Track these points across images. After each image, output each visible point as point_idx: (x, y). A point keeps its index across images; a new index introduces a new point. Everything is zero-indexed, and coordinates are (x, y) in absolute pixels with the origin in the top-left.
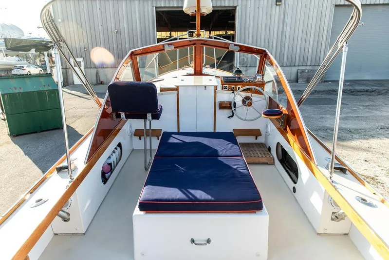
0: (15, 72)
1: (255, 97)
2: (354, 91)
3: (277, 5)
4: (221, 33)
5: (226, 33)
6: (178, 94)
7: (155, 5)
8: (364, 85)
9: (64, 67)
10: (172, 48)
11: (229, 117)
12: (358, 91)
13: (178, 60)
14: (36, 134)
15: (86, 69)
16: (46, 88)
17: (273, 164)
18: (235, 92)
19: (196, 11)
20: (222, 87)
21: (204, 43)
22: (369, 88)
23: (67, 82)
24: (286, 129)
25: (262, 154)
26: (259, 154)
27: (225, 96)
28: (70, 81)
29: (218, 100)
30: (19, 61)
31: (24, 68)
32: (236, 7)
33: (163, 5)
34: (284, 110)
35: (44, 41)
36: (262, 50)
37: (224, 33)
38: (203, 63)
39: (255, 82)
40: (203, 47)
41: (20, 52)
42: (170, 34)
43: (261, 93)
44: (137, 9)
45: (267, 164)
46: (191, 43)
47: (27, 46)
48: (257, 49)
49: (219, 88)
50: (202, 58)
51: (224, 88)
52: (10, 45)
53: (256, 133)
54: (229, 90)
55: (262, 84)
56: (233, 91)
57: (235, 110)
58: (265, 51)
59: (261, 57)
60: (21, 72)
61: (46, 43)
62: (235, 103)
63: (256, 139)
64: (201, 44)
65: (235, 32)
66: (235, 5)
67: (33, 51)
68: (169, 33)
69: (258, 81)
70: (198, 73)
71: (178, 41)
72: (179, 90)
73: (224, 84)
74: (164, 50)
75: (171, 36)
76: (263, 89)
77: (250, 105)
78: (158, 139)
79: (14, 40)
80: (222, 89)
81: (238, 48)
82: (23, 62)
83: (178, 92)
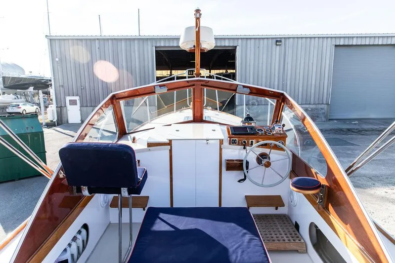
0: (10, 110)
1: (274, 155)
2: (362, 131)
3: (277, 45)
4: (221, 71)
5: (227, 72)
6: (171, 151)
7: (154, 45)
8: (371, 124)
9: (59, 106)
10: (165, 90)
11: (239, 181)
12: (366, 131)
13: (175, 103)
14: (13, 182)
15: (82, 108)
16: (29, 131)
17: (306, 252)
18: (247, 148)
19: (194, 46)
20: (230, 141)
21: (206, 84)
22: (376, 127)
23: (61, 121)
24: (327, 208)
25: (289, 236)
26: (283, 235)
27: (234, 153)
28: (64, 119)
29: (224, 158)
30: (15, 99)
31: (20, 106)
32: (236, 47)
33: (162, 45)
34: (322, 179)
35: (43, 79)
36: (279, 93)
37: (224, 72)
38: (203, 105)
39: (273, 135)
40: (204, 89)
41: (18, 90)
42: (171, 72)
43: (282, 149)
44: (136, 48)
45: (297, 251)
46: (188, 84)
47: (26, 84)
48: (272, 91)
49: (226, 143)
50: (202, 102)
51: (232, 142)
52: (8, 84)
53: (276, 201)
54: (239, 145)
55: (282, 137)
56: (245, 146)
57: (248, 172)
58: (282, 94)
59: (278, 101)
60: (16, 110)
61: (45, 82)
62: (247, 163)
63: (277, 209)
64: (202, 85)
65: (236, 71)
66: (234, 45)
67: (31, 89)
68: (169, 71)
69: (277, 133)
70: (198, 119)
71: (176, 81)
72: (172, 145)
73: (232, 138)
74: (155, 92)
75: (171, 75)
76: (284, 144)
77: (268, 165)
78: (144, 210)
79: (13, 78)
80: (230, 144)
81: (248, 90)
82: (20, 100)
83: (171, 147)
